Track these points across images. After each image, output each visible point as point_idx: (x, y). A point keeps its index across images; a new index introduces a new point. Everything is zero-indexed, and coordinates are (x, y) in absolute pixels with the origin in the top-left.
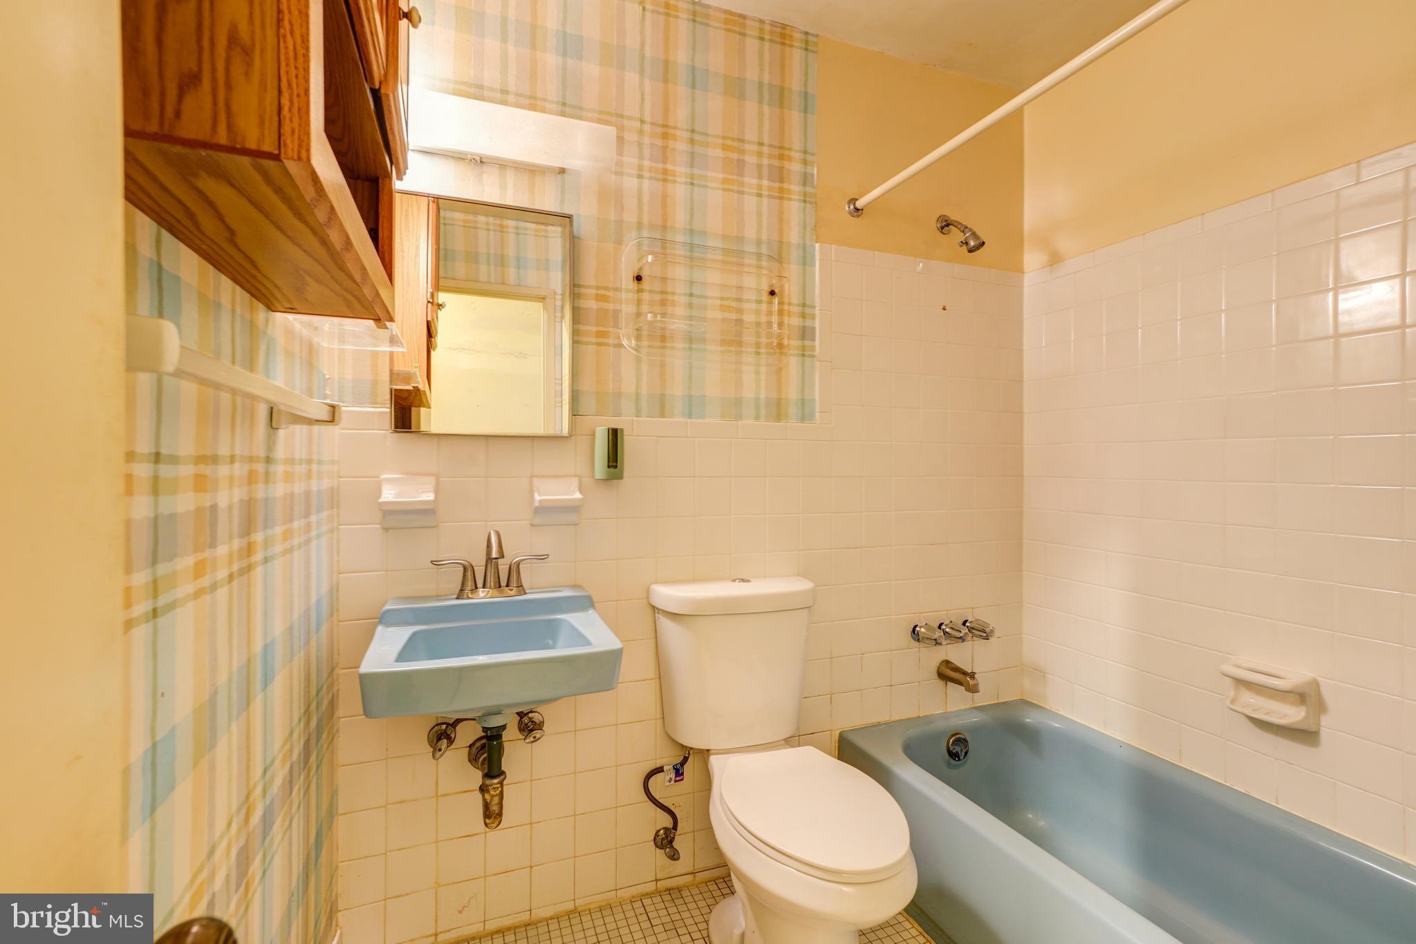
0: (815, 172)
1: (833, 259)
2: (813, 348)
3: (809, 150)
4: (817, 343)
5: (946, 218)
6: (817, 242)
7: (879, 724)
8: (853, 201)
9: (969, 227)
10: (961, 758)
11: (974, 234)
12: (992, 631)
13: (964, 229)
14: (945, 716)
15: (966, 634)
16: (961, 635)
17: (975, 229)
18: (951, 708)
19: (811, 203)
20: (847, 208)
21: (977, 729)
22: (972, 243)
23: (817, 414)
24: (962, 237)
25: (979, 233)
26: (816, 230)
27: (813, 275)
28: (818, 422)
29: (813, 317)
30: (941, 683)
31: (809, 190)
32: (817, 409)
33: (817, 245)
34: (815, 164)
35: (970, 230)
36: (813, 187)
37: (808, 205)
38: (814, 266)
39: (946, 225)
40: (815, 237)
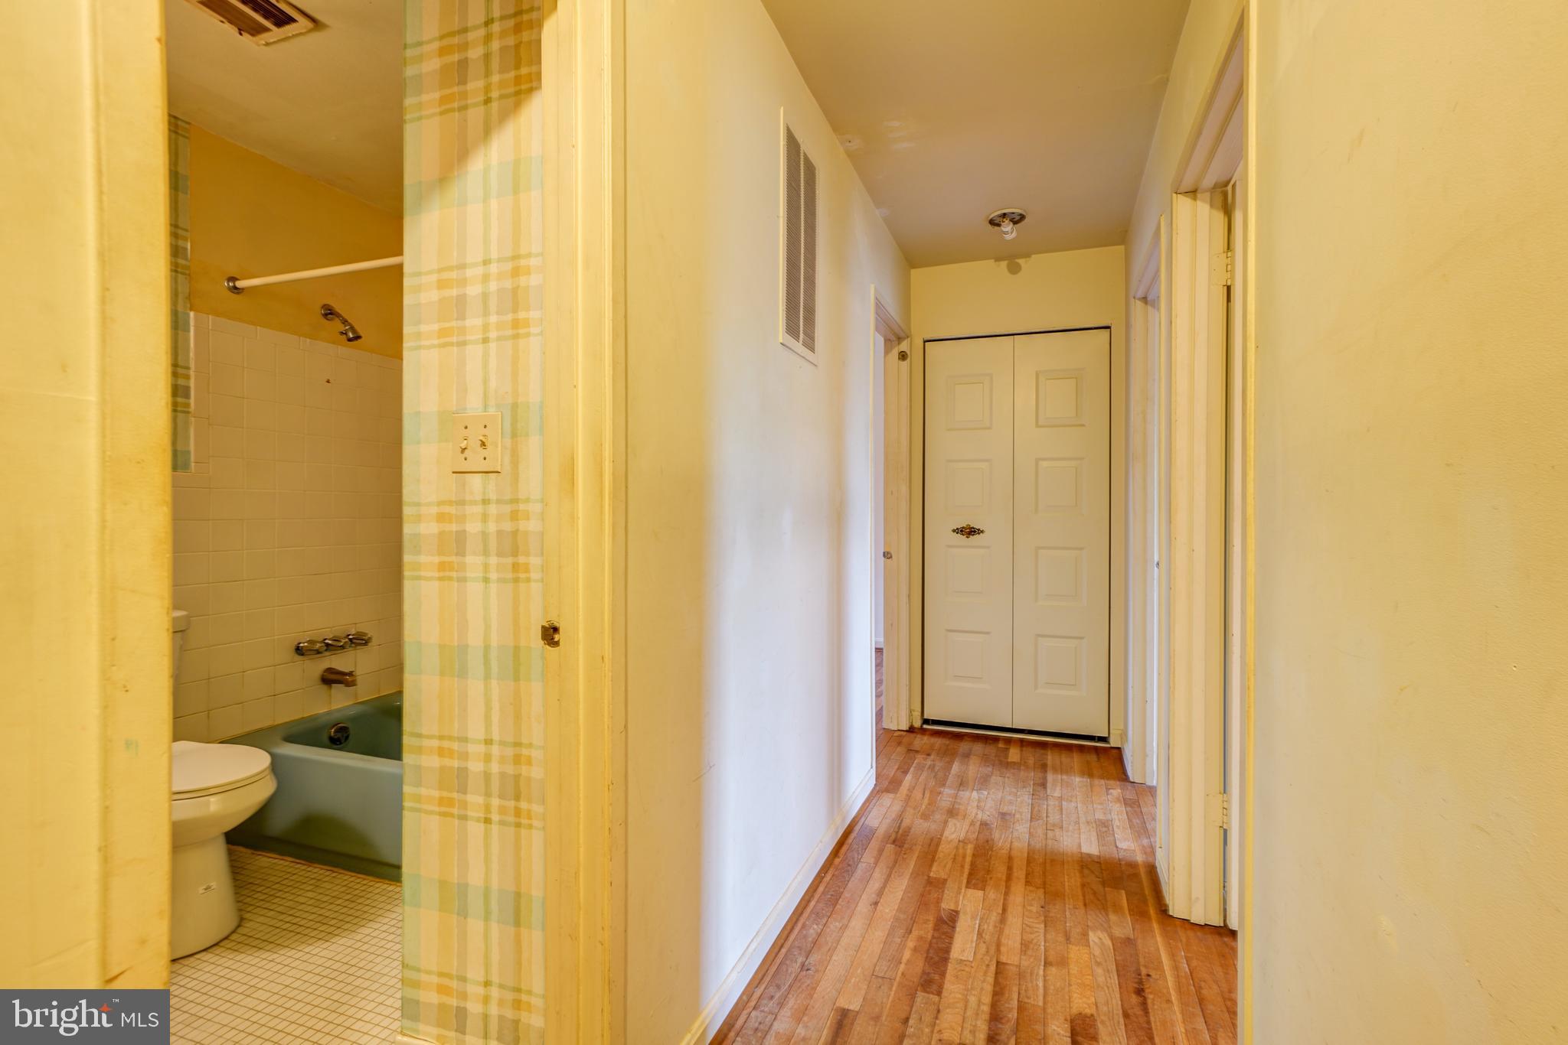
0: (189, 247)
1: (210, 328)
2: (188, 405)
3: (181, 225)
4: (192, 401)
5: (330, 308)
6: (191, 310)
7: (261, 730)
8: (233, 279)
9: (349, 321)
10: (343, 741)
11: (352, 329)
12: (370, 638)
13: (345, 322)
14: (328, 713)
15: (345, 642)
16: (342, 644)
17: (354, 324)
18: (335, 706)
19: (182, 273)
20: (226, 284)
21: (355, 719)
22: (351, 335)
23: (193, 464)
24: (342, 328)
25: (356, 327)
26: (190, 300)
27: (187, 340)
28: (193, 471)
29: (188, 377)
30: (325, 687)
31: (181, 261)
32: (192, 458)
33: (192, 314)
34: (189, 240)
35: (350, 324)
36: (186, 259)
37: (180, 275)
38: (189, 331)
39: (329, 313)
40: (189, 305)
